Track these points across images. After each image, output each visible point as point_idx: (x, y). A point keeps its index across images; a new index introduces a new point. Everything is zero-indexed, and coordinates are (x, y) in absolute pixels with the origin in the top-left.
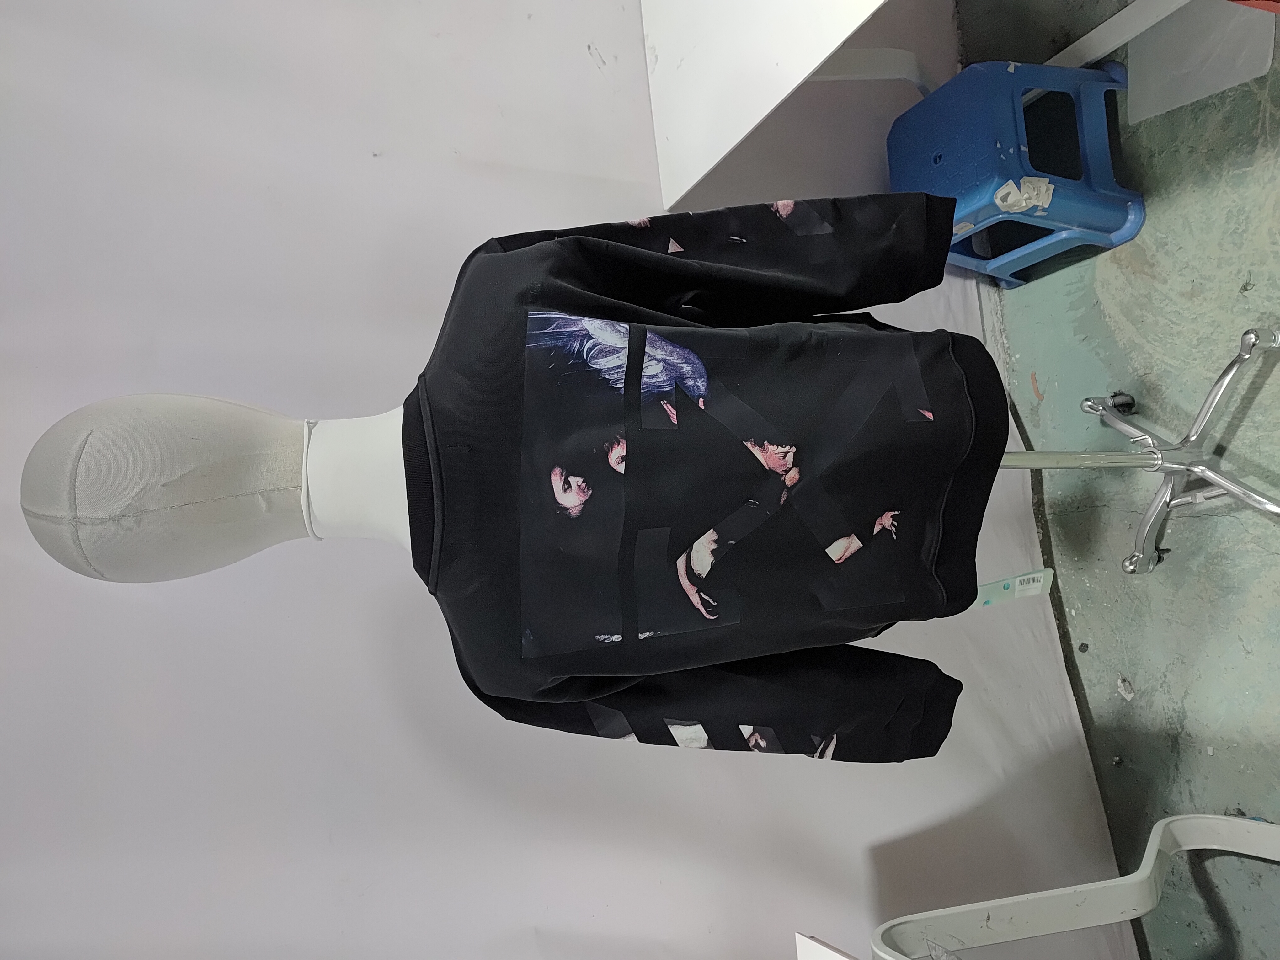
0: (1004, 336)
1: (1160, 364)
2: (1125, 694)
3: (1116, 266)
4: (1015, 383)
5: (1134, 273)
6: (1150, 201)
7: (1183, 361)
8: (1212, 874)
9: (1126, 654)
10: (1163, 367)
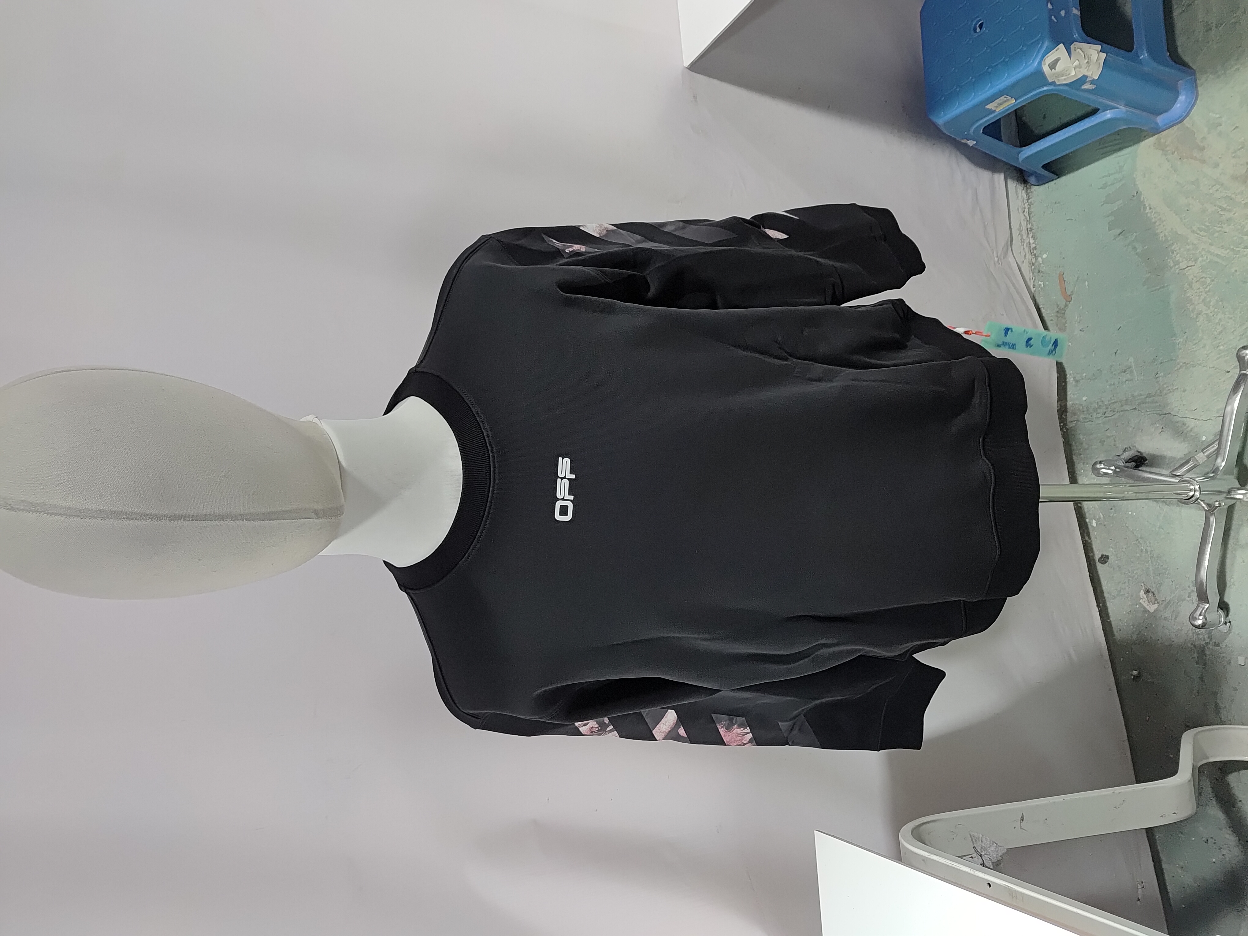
0: (1030, 236)
1: (1205, 255)
2: (1148, 605)
3: (1161, 152)
4: (1041, 285)
5: (1180, 159)
6: (1203, 79)
7: (1233, 250)
8: (1236, 788)
9: (1151, 564)
10: (1208, 258)
